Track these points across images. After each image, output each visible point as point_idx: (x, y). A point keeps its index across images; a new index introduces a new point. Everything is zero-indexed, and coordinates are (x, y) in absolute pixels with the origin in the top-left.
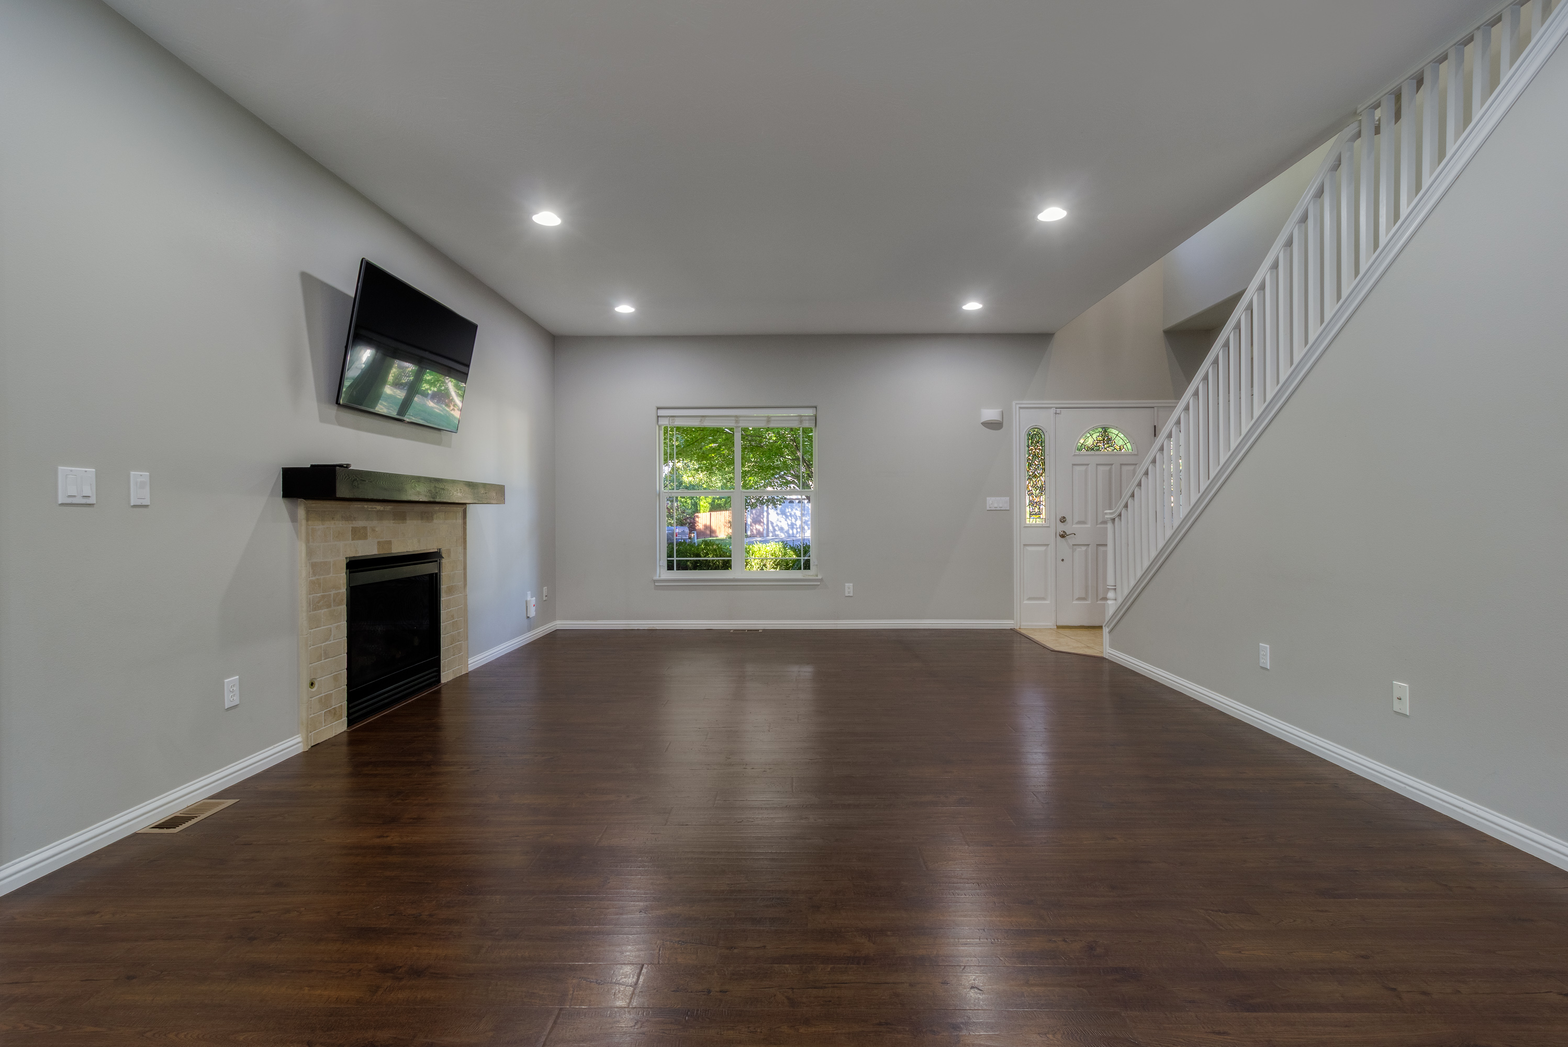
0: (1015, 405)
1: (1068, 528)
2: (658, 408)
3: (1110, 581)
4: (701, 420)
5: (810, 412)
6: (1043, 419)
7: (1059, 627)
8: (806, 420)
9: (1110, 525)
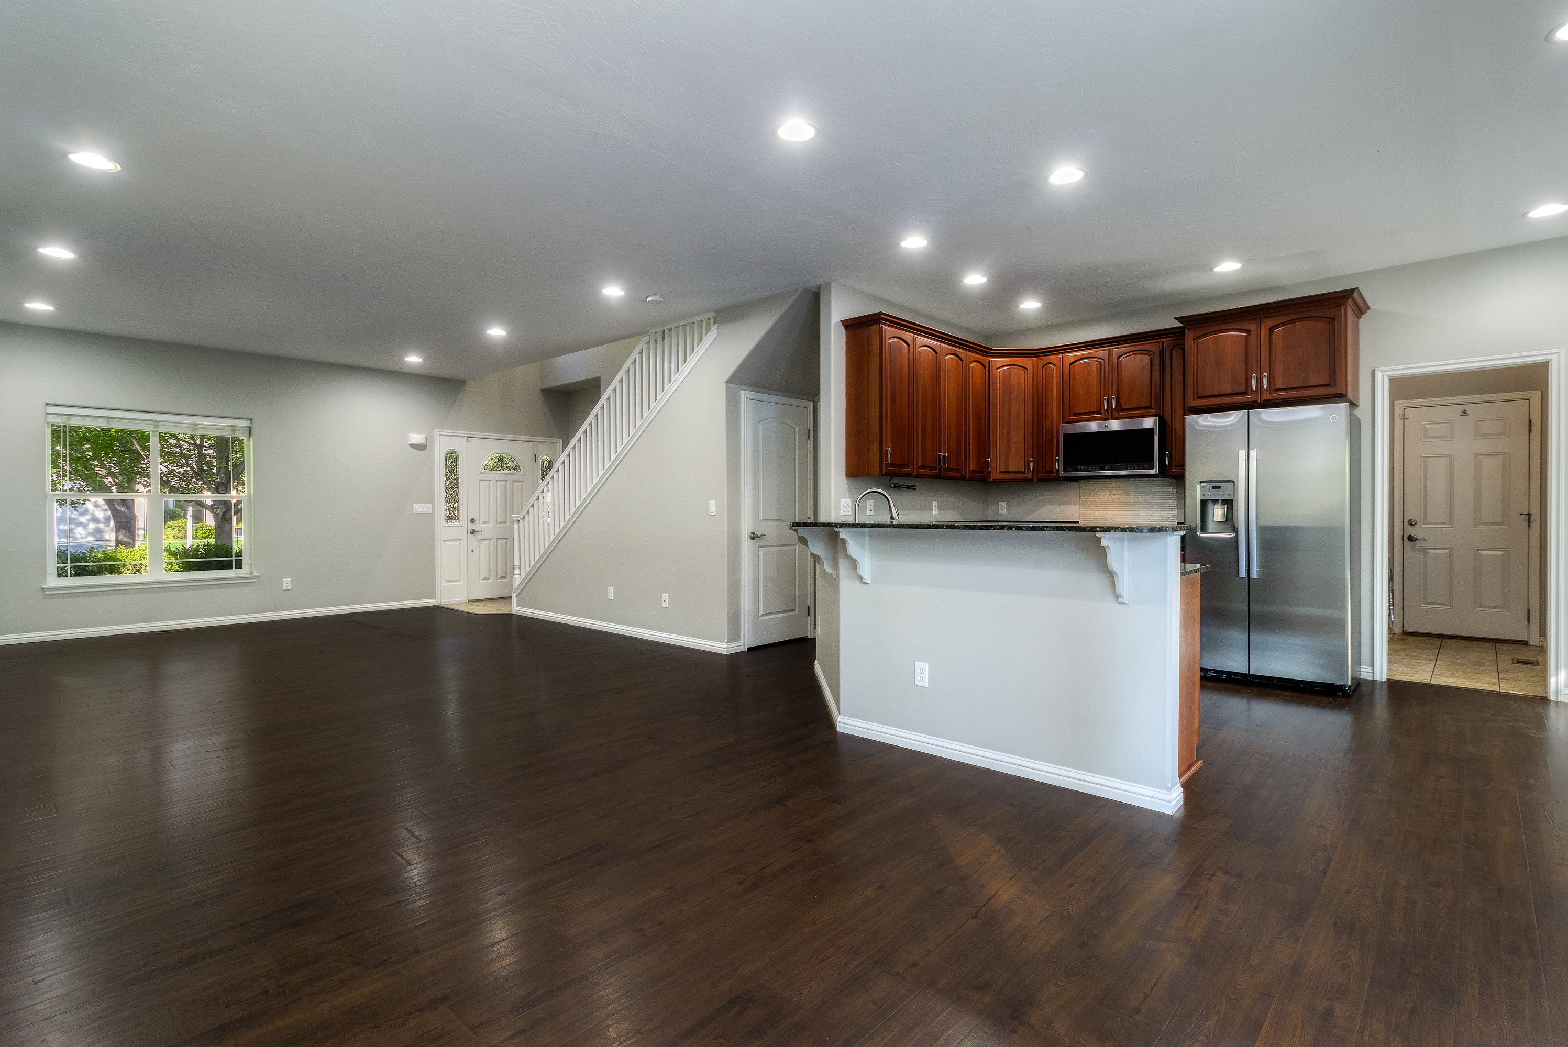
0: (436, 432)
1: (476, 527)
2: (47, 405)
3: (516, 562)
4: (109, 421)
5: (245, 423)
6: (458, 445)
7: (470, 601)
8: (238, 430)
9: (516, 525)
